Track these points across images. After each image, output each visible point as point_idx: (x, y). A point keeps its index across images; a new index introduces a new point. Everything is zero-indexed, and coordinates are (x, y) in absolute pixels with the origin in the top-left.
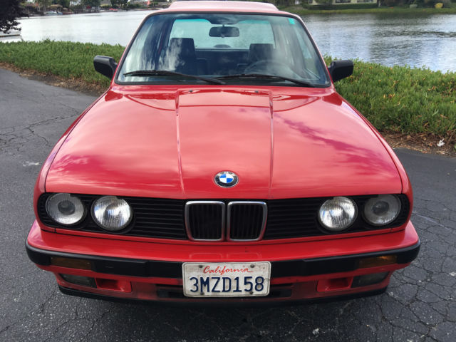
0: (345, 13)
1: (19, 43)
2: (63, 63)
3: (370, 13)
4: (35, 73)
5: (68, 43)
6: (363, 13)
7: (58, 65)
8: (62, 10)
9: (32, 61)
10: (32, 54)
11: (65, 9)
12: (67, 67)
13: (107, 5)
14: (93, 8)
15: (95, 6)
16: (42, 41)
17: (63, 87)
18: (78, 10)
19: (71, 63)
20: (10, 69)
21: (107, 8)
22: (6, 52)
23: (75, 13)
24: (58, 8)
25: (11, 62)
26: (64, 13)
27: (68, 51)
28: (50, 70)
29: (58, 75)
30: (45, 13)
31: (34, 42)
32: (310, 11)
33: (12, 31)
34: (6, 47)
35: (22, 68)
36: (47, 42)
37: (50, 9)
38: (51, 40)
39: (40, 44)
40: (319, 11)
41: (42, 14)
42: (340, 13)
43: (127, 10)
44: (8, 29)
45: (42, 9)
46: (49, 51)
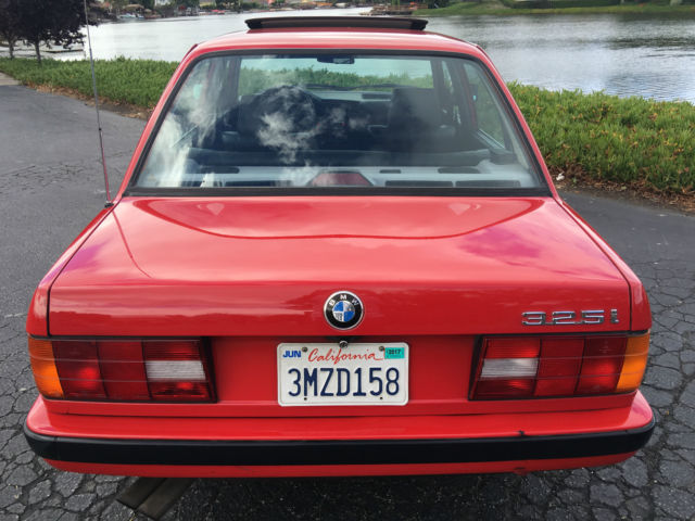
0: (568, 14)
1: (84, 61)
2: (140, 87)
3: (609, 13)
4: (106, 101)
5: (149, 62)
6: (597, 14)
7: (134, 90)
8: (143, 13)
9: (101, 85)
10: (102, 76)
11: (148, 10)
12: (145, 93)
13: (209, 4)
14: (189, 9)
15: (192, 6)
16: (114, 59)
17: (140, 118)
18: (166, 12)
19: (152, 89)
20: (74, 96)
21: (208, 9)
22: (68, 74)
23: (162, 17)
24: (138, 9)
25: (74, 87)
26: (147, 18)
27: (148, 72)
28: (124, 98)
29: (134, 104)
30: (118, 17)
31: (104, 61)
32: (514, 11)
33: (75, 46)
34: (66, 67)
35: (88, 95)
36: (121, 60)
37: (125, 11)
38: (127, 58)
39: (112, 63)
40: (529, 11)
41: (114, 20)
42: (559, 14)
43: (239, 12)
44: (70, 42)
45: (114, 11)
46: (123, 72)
